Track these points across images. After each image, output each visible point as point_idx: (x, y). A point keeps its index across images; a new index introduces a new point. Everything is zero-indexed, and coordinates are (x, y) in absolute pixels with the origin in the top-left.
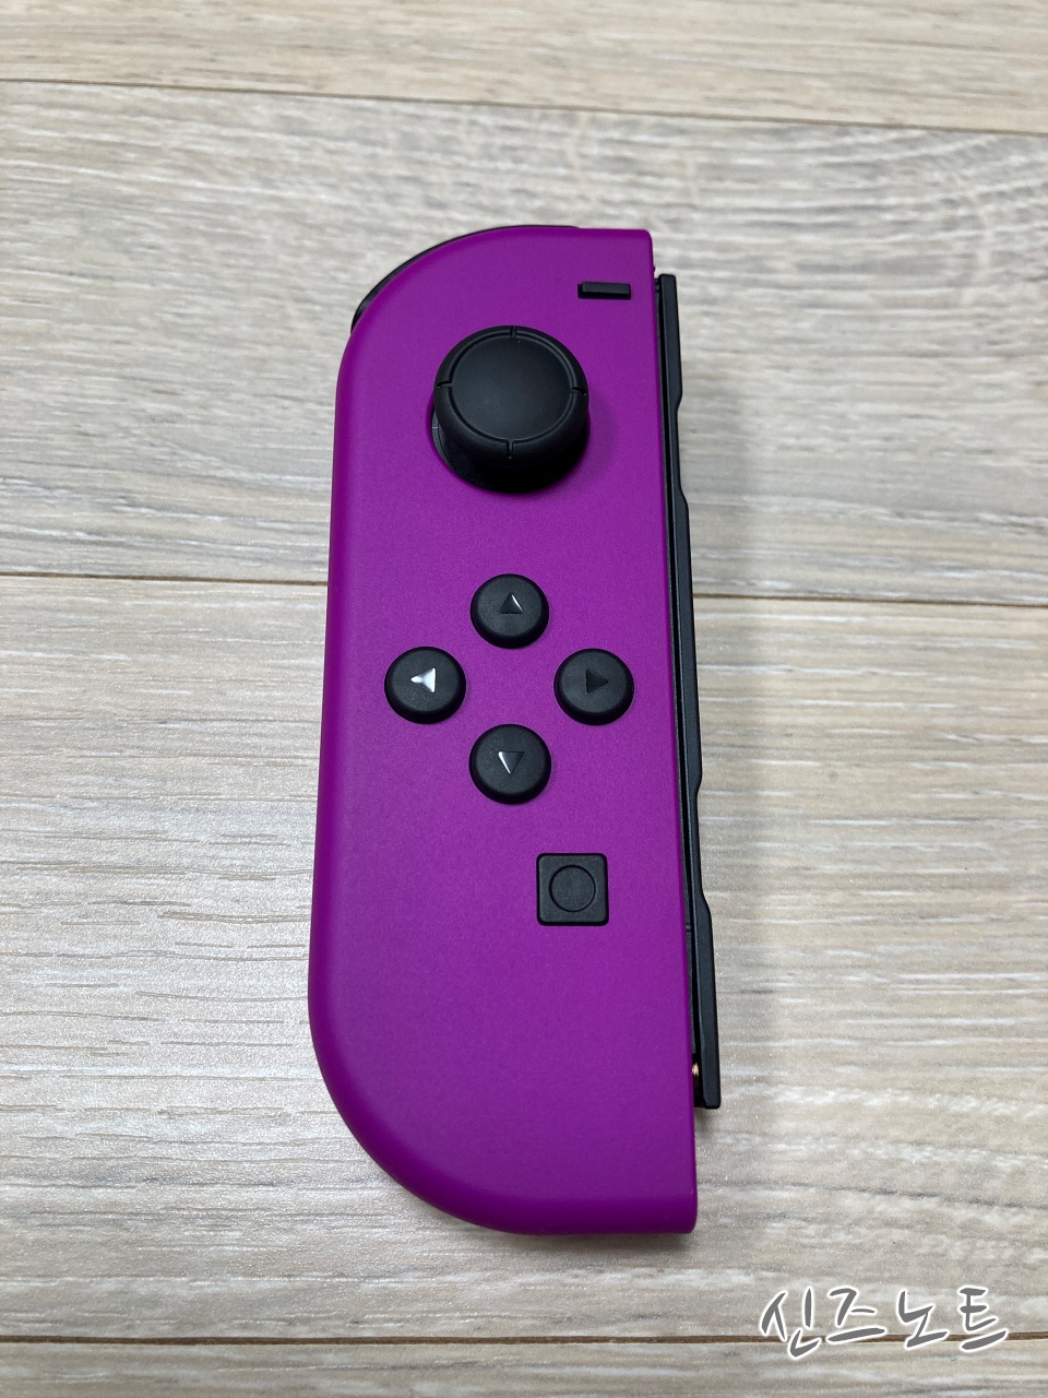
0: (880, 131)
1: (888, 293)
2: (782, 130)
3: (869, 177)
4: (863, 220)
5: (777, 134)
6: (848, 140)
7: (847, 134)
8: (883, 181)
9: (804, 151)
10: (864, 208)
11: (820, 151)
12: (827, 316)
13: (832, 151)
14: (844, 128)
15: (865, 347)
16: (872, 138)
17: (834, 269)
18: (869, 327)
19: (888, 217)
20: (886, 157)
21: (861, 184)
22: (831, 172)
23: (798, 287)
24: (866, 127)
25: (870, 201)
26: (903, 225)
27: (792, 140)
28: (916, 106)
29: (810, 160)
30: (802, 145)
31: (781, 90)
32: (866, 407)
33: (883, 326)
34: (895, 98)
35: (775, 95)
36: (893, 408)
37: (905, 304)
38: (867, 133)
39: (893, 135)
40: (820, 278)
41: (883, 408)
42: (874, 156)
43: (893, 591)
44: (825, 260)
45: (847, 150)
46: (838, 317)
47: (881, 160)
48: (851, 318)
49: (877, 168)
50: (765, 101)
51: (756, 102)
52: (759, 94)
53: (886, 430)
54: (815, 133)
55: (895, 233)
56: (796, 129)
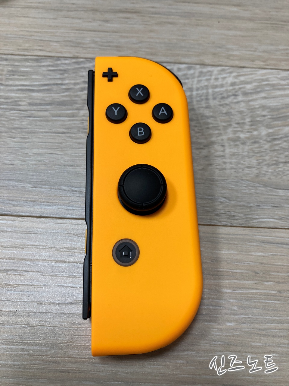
0: (70, 59)
1: (55, 112)
2: (39, 59)
3: (62, 74)
4: (55, 88)
5: (37, 60)
6: (59, 62)
7: (59, 60)
8: (66, 75)
9: (43, 66)
10: (57, 84)
11: (49, 66)
12: (33, 120)
13: (52, 66)
14: (59, 58)
15: (41, 130)
16: (67, 62)
17: (40, 104)
18: (45, 123)
19: (64, 87)
20: (69, 67)
21: (59, 76)
22: (50, 72)
23: (26, 111)
24: (66, 58)
25: (60, 82)
26: (67, 90)
27: (41, 62)
28: (84, 51)
29: (44, 69)
30: (43, 64)
31: (42, 46)
32: (35, 151)
33: (50, 123)
34: (78, 49)
35: (40, 48)
36: (44, 151)
37: (60, 116)
38: (66, 60)
39: (74, 60)
40: (35, 107)
41: (41, 151)
42: (66, 67)
43: (24, 213)
44: (38, 101)
45: (57, 65)
46: (36, 120)
47: (68, 69)
48: (41, 121)
49: (65, 71)
50: (36, 50)
51: (33, 50)
52: (35, 48)
53: (39, 158)
54: (49, 60)
55: (64, 92)
56: (44, 59)
